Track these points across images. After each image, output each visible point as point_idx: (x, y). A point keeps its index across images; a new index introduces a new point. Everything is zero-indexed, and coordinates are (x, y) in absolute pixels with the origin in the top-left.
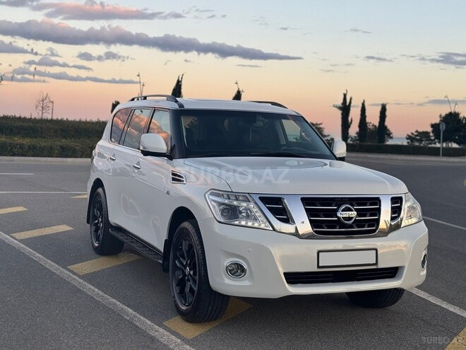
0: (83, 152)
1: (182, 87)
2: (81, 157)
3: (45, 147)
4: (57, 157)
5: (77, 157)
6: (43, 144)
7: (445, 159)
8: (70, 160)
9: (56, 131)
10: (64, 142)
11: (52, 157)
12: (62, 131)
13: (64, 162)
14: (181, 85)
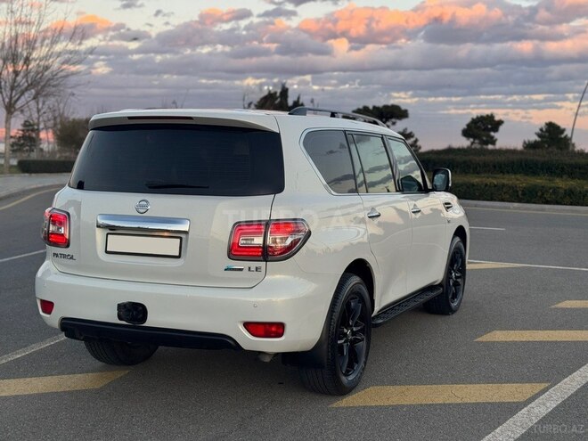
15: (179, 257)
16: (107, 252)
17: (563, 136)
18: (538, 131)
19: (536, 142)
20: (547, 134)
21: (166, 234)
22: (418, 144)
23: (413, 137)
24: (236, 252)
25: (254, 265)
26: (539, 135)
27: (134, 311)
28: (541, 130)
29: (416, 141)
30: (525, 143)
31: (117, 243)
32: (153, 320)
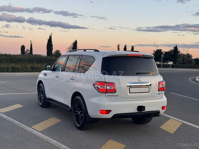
0: (23, 70)
2: (22, 72)
3: (5, 67)
4: (11, 72)
5: (20, 72)
6: (4, 66)
7: (163, 69)
8: (17, 73)
9: (8, 60)
10: (13, 65)
11: (8, 72)
12: (10, 60)
13: (14, 74)
14: (51, 38)
15: (149, 92)
16: (130, 93)
21: (145, 86)
24: (160, 90)
27: (141, 108)
31: (132, 90)
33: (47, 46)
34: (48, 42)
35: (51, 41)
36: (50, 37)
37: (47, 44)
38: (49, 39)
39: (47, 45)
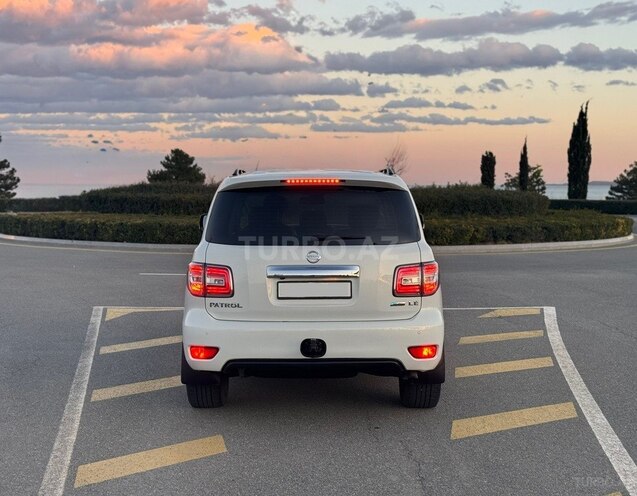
1: (588, 122)
14: (585, 120)
15: (350, 298)
16: (279, 298)
17: (192, 166)
18: (163, 159)
19: (162, 172)
20: (173, 163)
22: (16, 175)
23: (8, 166)
24: (401, 291)
25: (412, 300)
26: (164, 165)
28: (167, 158)
29: (13, 171)
30: (149, 173)
31: (287, 289)
32: (331, 352)
33: (570, 152)
34: (573, 135)
35: (585, 131)
36: (583, 117)
37: (571, 142)
38: (576, 123)
39: (568, 146)
